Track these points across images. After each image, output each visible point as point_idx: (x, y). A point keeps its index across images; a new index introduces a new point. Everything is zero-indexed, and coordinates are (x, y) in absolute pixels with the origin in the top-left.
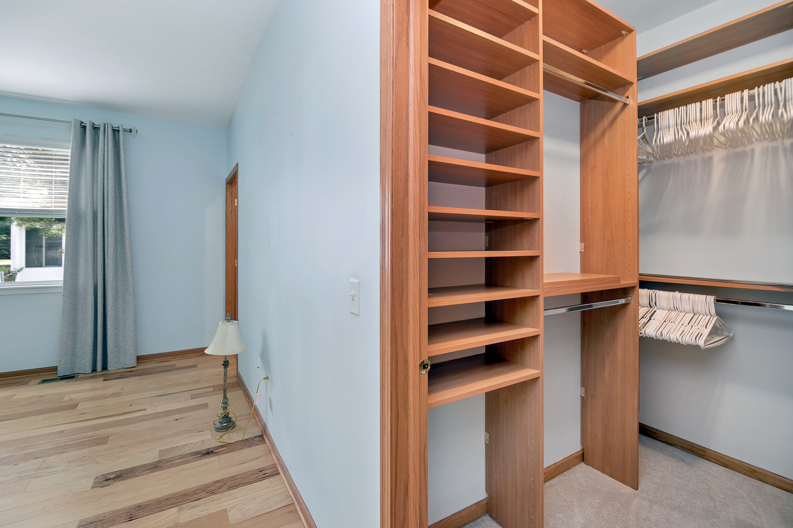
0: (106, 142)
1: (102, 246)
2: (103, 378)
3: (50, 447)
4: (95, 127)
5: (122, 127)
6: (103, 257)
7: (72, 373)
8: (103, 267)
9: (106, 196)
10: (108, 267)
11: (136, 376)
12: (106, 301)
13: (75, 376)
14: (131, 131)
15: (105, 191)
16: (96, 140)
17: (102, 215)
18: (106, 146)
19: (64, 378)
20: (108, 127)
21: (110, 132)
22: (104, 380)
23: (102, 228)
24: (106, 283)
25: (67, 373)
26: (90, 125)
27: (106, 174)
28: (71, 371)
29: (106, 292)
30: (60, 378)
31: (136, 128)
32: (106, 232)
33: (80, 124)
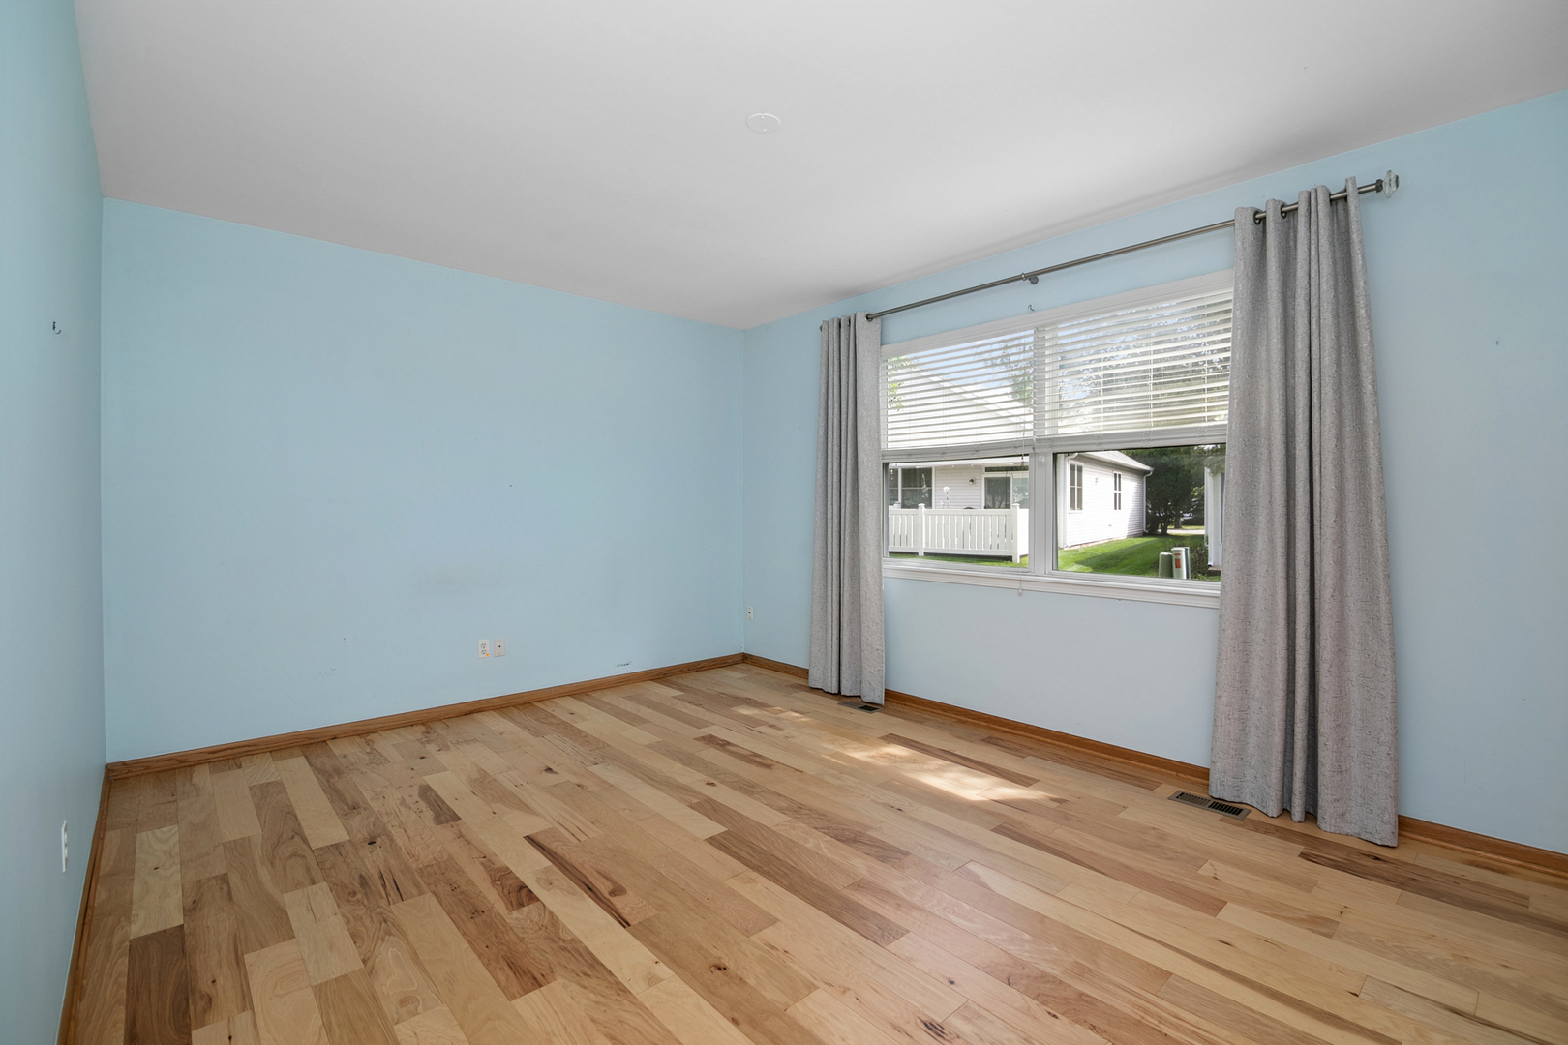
0: (1313, 237)
1: (1308, 505)
2: (1301, 848)
3: (1128, 1010)
4: (1286, 212)
5: (1354, 183)
6: (1308, 534)
7: (1237, 800)
8: (1308, 560)
9: (1315, 377)
10: (1321, 561)
11: (1389, 881)
12: (1317, 646)
13: (1241, 810)
14: (1379, 186)
15: (1315, 364)
16: (1292, 243)
17: (1308, 426)
18: (1313, 248)
19: (1221, 806)
20: (1317, 199)
21: (1323, 207)
22: (1303, 856)
23: (1307, 461)
24: (1317, 601)
25: (1228, 796)
26: (1275, 209)
27: (1314, 322)
28: (1236, 793)
29: (1317, 624)
30: (1212, 801)
31: (1395, 172)
32: (1316, 469)
33: (1252, 217)
